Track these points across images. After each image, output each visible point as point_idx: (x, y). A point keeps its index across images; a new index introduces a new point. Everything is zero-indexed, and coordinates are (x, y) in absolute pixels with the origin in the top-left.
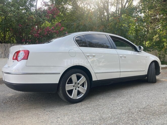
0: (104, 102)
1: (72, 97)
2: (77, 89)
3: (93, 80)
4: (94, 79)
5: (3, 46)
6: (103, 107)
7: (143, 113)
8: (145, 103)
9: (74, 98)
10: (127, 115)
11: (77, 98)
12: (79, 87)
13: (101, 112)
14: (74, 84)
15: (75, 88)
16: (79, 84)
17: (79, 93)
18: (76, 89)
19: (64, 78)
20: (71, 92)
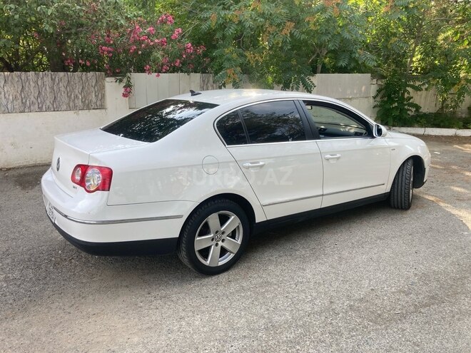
0: (278, 274)
1: (207, 263)
2: (220, 243)
3: (257, 221)
4: (259, 218)
5: (17, 79)
6: (275, 289)
7: (358, 313)
8: (368, 281)
9: (214, 265)
10: (323, 318)
11: (220, 264)
12: (223, 241)
13: (270, 307)
14: (212, 235)
15: (214, 242)
16: (223, 233)
17: (223, 251)
18: (217, 245)
19: (190, 224)
20: (205, 252)
